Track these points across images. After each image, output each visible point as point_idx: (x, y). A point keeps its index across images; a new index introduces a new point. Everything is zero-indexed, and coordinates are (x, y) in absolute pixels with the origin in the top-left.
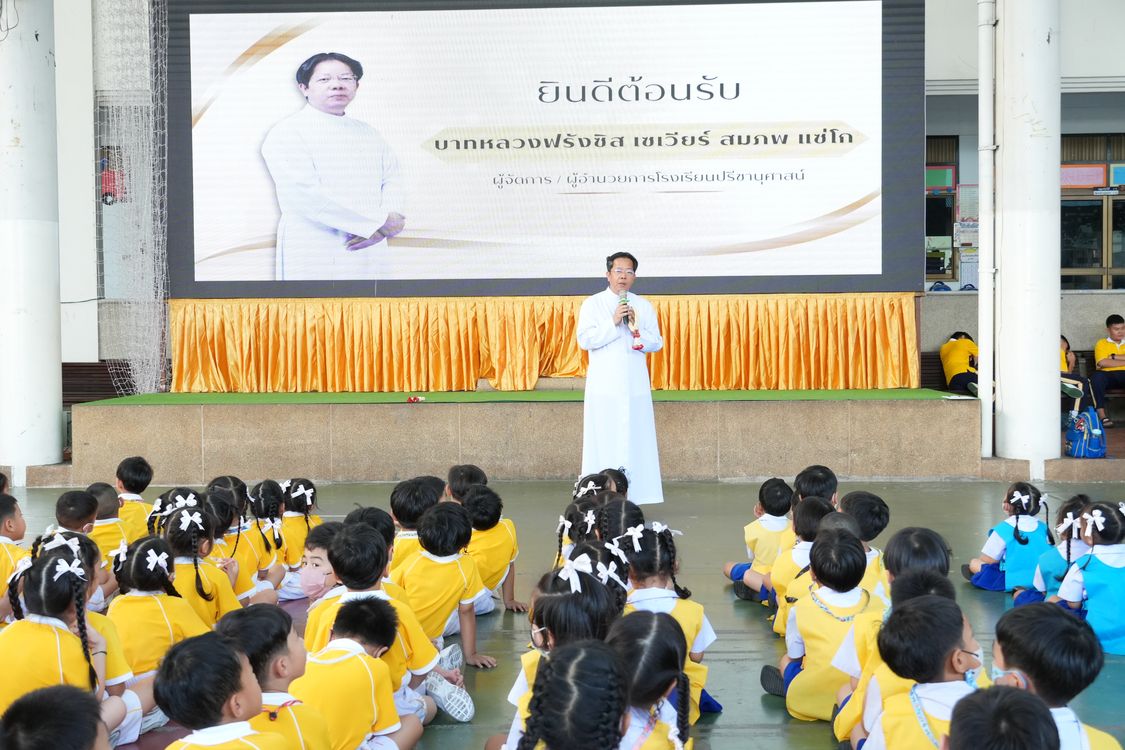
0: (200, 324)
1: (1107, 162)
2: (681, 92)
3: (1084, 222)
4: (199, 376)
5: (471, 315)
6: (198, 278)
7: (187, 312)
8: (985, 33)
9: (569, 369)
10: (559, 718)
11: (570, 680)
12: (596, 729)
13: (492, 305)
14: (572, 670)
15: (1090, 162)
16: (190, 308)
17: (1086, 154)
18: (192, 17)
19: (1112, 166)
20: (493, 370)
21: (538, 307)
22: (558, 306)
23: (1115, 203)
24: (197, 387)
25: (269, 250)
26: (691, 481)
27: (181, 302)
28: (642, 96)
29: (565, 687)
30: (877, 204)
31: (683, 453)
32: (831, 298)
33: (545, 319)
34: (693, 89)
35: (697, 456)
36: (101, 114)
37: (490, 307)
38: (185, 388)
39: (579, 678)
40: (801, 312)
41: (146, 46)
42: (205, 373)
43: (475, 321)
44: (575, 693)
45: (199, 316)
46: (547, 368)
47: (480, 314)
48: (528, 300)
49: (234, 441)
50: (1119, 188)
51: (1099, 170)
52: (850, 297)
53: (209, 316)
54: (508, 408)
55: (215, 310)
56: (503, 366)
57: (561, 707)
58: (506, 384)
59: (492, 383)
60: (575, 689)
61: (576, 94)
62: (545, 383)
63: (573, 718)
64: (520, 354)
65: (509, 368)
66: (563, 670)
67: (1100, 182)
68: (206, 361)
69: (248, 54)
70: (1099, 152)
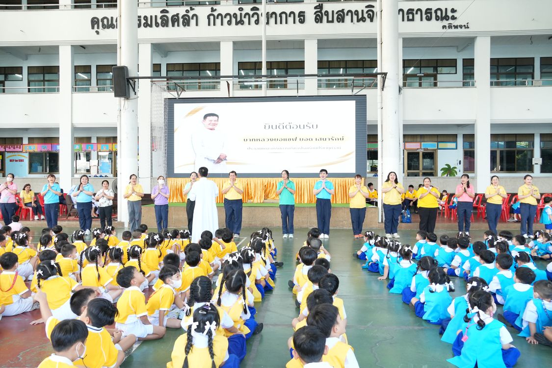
0: (175, 185)
1: (421, 142)
2: (302, 127)
3: (415, 158)
4: (175, 198)
5: (246, 183)
6: (175, 172)
7: (172, 181)
8: (379, 110)
9: (272, 197)
10: (197, 294)
11: (198, 285)
12: (206, 294)
13: (252, 181)
14: (198, 283)
15: (416, 142)
16: (173, 180)
17: (415, 140)
18: (175, 104)
19: (422, 143)
20: (252, 197)
21: (264, 181)
22: (269, 181)
23: (423, 153)
24: (174, 201)
25: (193, 165)
26: (301, 228)
27: (171, 179)
28: (292, 128)
29: (197, 287)
30: (354, 154)
31: (299, 220)
32: (342, 179)
33: (266, 184)
34: (305, 126)
35: (303, 222)
36: (152, 129)
37: (251, 180)
38: (171, 201)
39: (200, 284)
40: (334, 182)
41: (163, 112)
42: (177, 198)
43: (247, 184)
44: (200, 288)
45: (175, 182)
46: (266, 197)
47: (249, 182)
48: (262, 179)
49: (181, 216)
50: (424, 149)
51: (419, 144)
52: (347, 179)
53: (178, 183)
54: (253, 208)
55: (179, 181)
56: (255, 196)
57: (198, 292)
58: (255, 201)
59: (252, 201)
60: (200, 287)
61: (274, 127)
62: (266, 201)
63: (200, 293)
64: (259, 193)
65: (256, 197)
66: (196, 284)
67: (419, 147)
68: (177, 194)
69: (190, 114)
70: (419, 139)
